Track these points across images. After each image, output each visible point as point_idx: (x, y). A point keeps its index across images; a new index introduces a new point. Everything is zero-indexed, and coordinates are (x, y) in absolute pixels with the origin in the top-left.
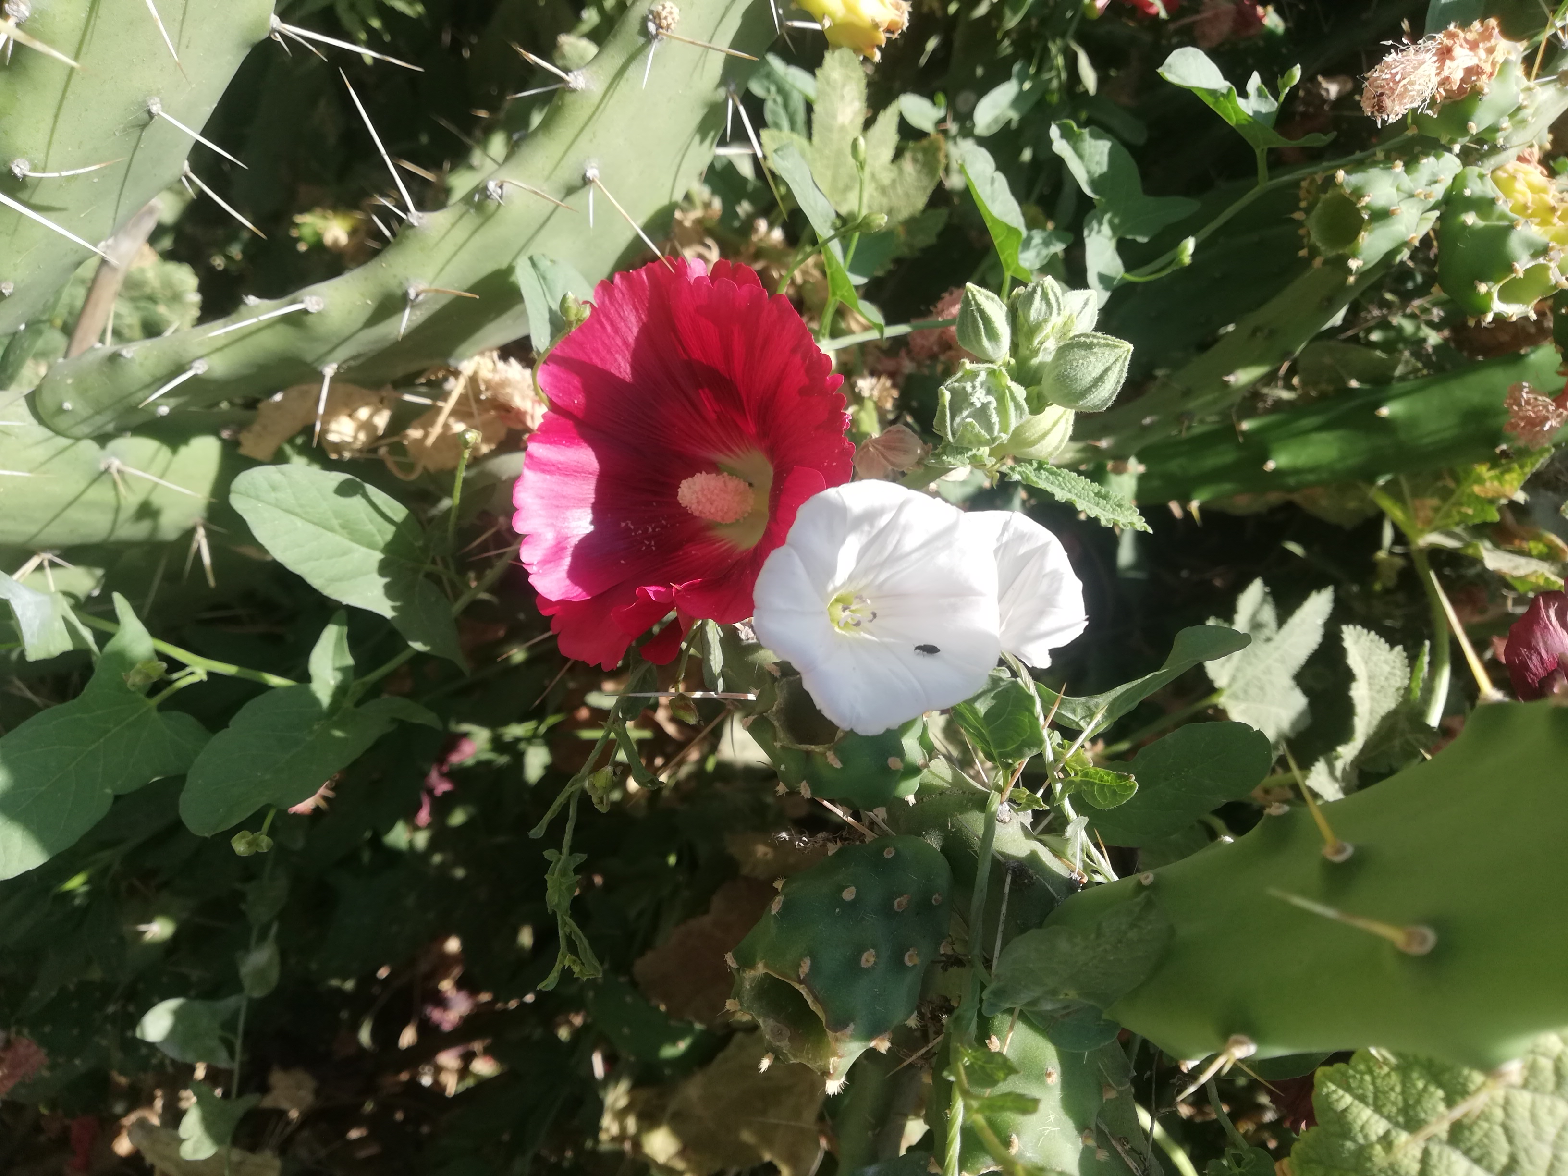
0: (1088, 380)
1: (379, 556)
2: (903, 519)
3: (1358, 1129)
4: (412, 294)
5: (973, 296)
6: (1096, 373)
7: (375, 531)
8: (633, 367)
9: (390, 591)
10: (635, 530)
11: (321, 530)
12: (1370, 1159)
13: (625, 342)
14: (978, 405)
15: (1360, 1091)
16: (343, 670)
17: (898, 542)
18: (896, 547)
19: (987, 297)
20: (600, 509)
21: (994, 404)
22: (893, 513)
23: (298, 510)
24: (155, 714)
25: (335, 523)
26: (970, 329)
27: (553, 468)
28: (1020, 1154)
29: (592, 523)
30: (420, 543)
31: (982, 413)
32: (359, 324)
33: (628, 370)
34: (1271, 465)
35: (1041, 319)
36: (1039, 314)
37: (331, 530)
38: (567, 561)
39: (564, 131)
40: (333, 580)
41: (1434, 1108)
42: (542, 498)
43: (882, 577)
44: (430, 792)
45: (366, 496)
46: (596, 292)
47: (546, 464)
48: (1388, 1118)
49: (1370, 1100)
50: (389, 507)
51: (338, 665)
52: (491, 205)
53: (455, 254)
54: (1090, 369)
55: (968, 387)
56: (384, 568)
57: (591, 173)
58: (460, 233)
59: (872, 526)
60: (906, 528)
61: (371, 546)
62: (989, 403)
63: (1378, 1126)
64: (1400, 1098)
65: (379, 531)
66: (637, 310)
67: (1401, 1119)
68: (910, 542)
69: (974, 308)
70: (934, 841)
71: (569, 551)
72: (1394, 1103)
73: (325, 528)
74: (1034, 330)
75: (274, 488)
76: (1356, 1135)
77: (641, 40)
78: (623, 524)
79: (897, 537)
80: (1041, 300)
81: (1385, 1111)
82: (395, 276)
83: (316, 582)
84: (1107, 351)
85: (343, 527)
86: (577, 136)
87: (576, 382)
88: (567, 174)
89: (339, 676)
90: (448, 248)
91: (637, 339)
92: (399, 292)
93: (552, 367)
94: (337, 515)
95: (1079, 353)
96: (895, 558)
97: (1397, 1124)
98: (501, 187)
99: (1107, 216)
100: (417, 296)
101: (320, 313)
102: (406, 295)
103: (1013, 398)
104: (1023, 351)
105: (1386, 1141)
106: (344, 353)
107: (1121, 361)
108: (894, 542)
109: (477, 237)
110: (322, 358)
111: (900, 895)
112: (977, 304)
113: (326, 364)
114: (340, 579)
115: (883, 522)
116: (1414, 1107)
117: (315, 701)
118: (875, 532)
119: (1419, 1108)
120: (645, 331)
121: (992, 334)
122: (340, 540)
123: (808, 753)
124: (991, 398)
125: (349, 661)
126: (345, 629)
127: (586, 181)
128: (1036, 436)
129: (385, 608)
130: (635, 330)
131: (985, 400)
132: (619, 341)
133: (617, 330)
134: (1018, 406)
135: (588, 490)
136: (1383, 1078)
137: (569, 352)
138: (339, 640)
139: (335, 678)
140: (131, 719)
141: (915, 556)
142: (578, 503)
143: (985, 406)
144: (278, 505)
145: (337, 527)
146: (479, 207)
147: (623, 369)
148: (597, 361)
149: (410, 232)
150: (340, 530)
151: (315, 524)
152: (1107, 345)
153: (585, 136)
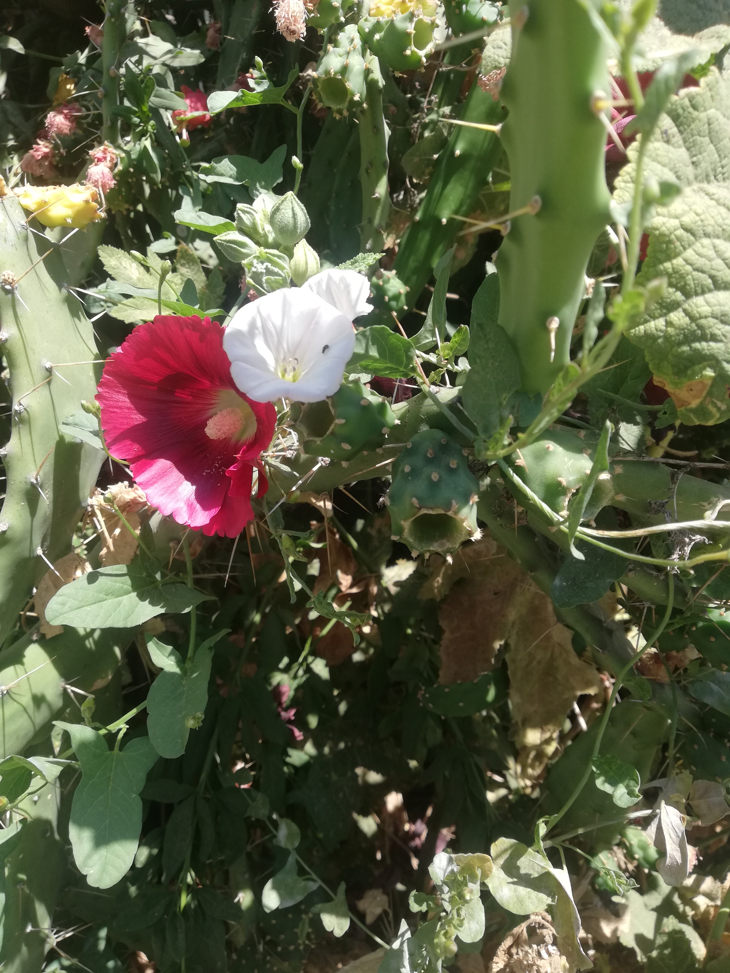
0: (291, 220)
1: (134, 594)
4: (35, 482)
5: (220, 240)
6: (290, 214)
7: (121, 585)
8: (142, 414)
9: (153, 603)
10: (212, 471)
11: (100, 603)
13: (129, 408)
14: (264, 271)
16: (171, 654)
19: (226, 235)
20: (189, 477)
21: (269, 265)
22: (258, 316)
23: (82, 604)
24: (121, 753)
25: (102, 596)
26: (233, 252)
27: (154, 480)
28: (569, 482)
29: (192, 485)
30: (144, 574)
31: (269, 272)
32: (30, 518)
33: (141, 417)
34: (444, 221)
35: (252, 221)
36: (250, 220)
37: (104, 600)
38: (198, 506)
39: (20, 360)
40: (126, 618)
42: (163, 494)
44: (289, 721)
45: (102, 574)
47: (150, 481)
49: (648, 318)
50: (116, 570)
51: (167, 655)
52: (25, 414)
53: (33, 449)
54: (287, 216)
55: (254, 269)
56: (142, 597)
57: (48, 365)
58: (26, 439)
59: (257, 329)
60: (270, 317)
61: (127, 593)
62: (267, 266)
63: (661, 323)
65: (122, 583)
66: (120, 392)
68: (277, 320)
69: (225, 243)
70: (424, 428)
71: (195, 503)
73: (100, 601)
74: (254, 226)
75: (64, 604)
77: (10, 296)
78: (204, 474)
79: (270, 324)
80: (245, 215)
82: (21, 482)
83: (120, 624)
84: (285, 203)
85: (107, 595)
86: (27, 356)
87: (128, 442)
88: (40, 375)
89: (173, 658)
90: (27, 450)
91: (132, 402)
92: (29, 486)
93: (114, 448)
94: (100, 592)
95: (278, 216)
96: (280, 333)
98: (20, 404)
99: (258, 185)
100: (37, 479)
101: (9, 528)
102: (32, 484)
103: (274, 255)
104: (262, 240)
105: (669, 324)
106: (37, 539)
107: (293, 200)
108: (271, 326)
109: (33, 434)
110: (31, 549)
111: (427, 451)
112: (224, 241)
113: (36, 550)
114: (129, 616)
115: (259, 324)
117: (173, 674)
118: (261, 330)
120: (130, 396)
121: (243, 245)
122: (111, 602)
123: (332, 433)
124: (265, 264)
125: (170, 648)
126: (155, 639)
127: (49, 371)
128: (304, 267)
129: (159, 610)
130: (127, 400)
131: (264, 266)
132: (126, 411)
133: (121, 408)
134: (279, 257)
135: (176, 475)
137: (113, 436)
138: (157, 645)
139: (172, 660)
140: (114, 764)
141: (285, 324)
142: (179, 483)
143: (267, 268)
144: (72, 609)
145: (105, 597)
146: (22, 421)
147: (138, 418)
148: (126, 427)
149: (7, 459)
150: (107, 597)
151: (95, 603)
152: (283, 201)
153: (30, 354)
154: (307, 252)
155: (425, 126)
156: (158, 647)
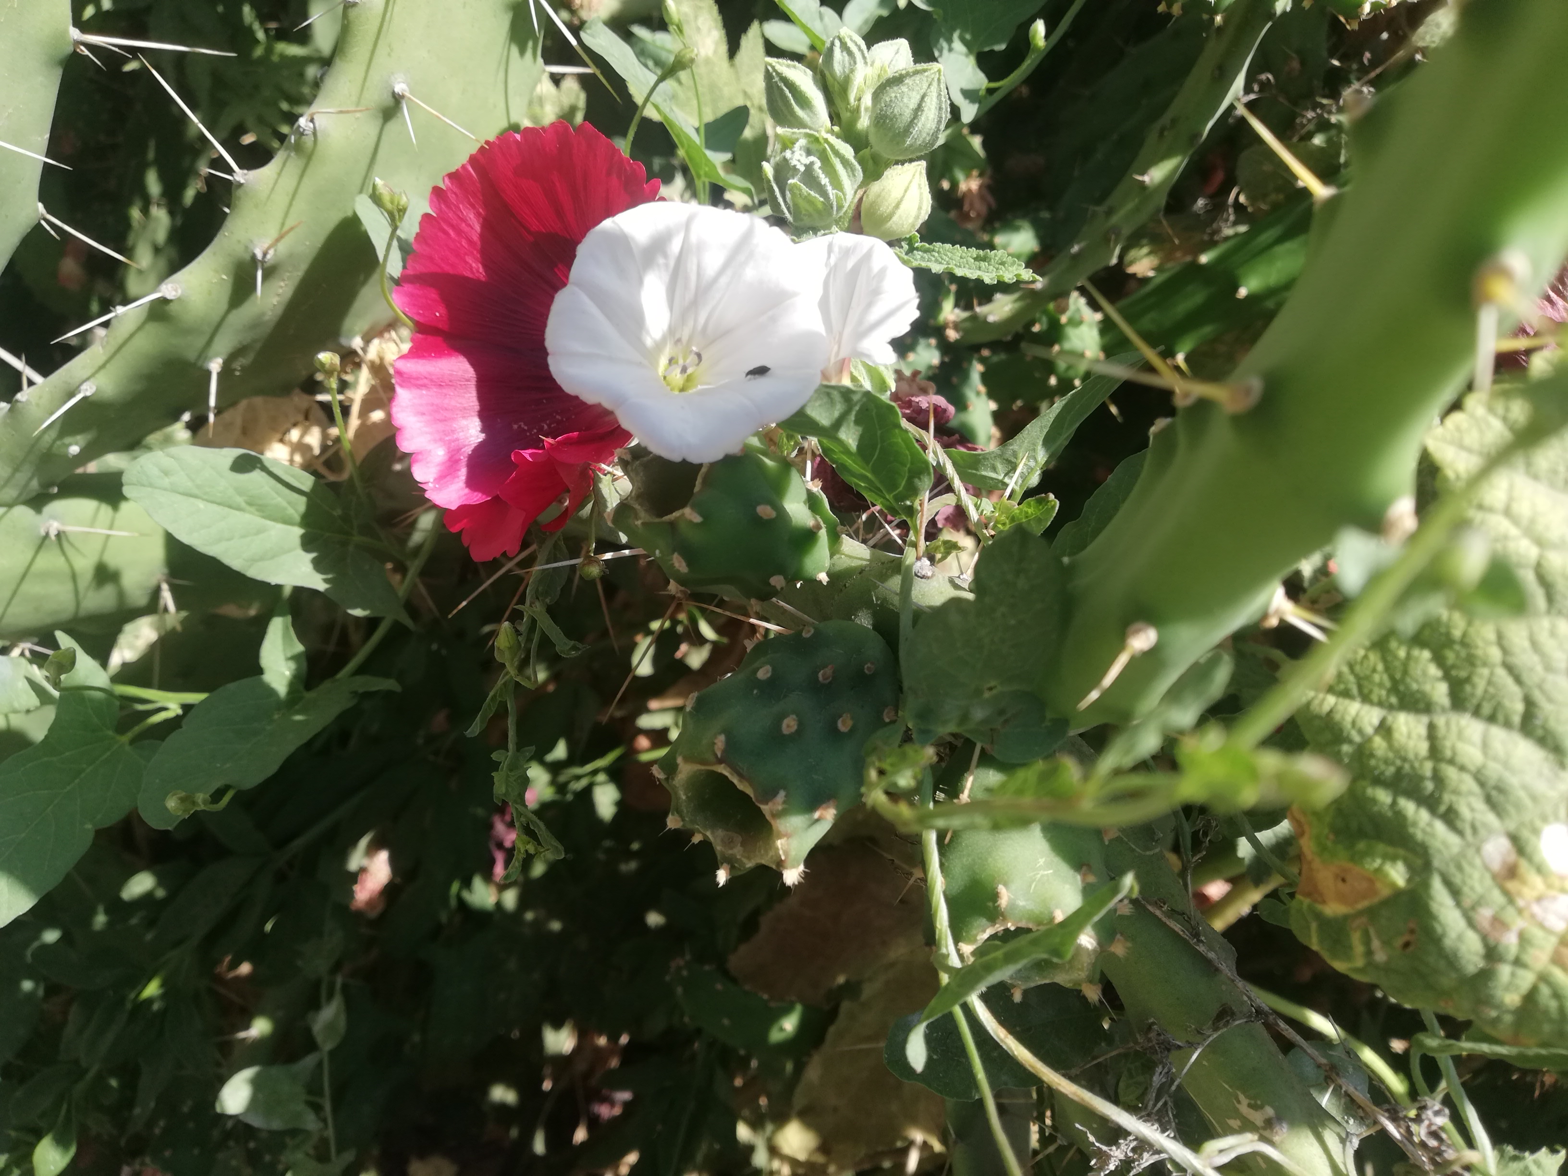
0: (907, 114)
1: (298, 531)
2: (693, 238)
4: (259, 256)
5: (773, 67)
6: (912, 105)
7: (284, 504)
8: (485, 266)
9: (318, 565)
10: (530, 430)
11: (227, 509)
13: (470, 242)
14: (802, 169)
16: (295, 658)
17: (699, 266)
18: (699, 275)
19: (788, 66)
20: (487, 415)
21: (818, 164)
22: (681, 236)
23: (196, 491)
24: (128, 748)
25: (240, 500)
26: (780, 103)
27: (426, 381)
28: (1013, 905)
29: (482, 431)
30: (338, 512)
31: (809, 175)
32: (224, 305)
33: (481, 270)
34: (1243, 292)
35: (847, 71)
36: (844, 67)
37: (239, 509)
38: (463, 472)
39: (359, 52)
40: (254, 560)
42: (423, 414)
43: (702, 320)
44: (500, 845)
45: (264, 468)
46: (431, 202)
47: (417, 379)
50: (293, 476)
51: (289, 655)
52: (311, 142)
53: (290, 205)
54: (905, 100)
55: (788, 154)
56: (307, 543)
57: (399, 88)
58: (288, 181)
59: (665, 256)
60: (700, 247)
61: (287, 521)
62: (812, 163)
65: (289, 503)
66: (473, 206)
68: (712, 262)
69: (776, 79)
70: (863, 620)
71: (464, 460)
73: (230, 507)
74: (845, 84)
75: (166, 473)
78: (515, 427)
79: (695, 261)
80: (842, 52)
82: (239, 242)
83: (235, 563)
84: (917, 77)
85: (250, 504)
86: (373, 52)
87: (433, 294)
88: (376, 96)
89: (292, 665)
90: (281, 199)
91: (482, 236)
92: (247, 257)
93: (408, 287)
94: (240, 491)
95: (893, 93)
96: (704, 290)
98: (312, 120)
99: (958, 33)
100: (265, 254)
101: (179, 299)
102: (254, 257)
103: (837, 153)
104: (845, 115)
105: (1384, 729)
106: (224, 345)
107: (935, 84)
108: (694, 268)
109: (306, 180)
110: (203, 353)
111: (823, 667)
112: (778, 74)
113: (208, 359)
114: (262, 559)
115: (675, 247)
116: (1403, 681)
117: (271, 692)
118: (672, 263)
119: (1408, 679)
120: (487, 225)
121: (804, 102)
122: (251, 519)
123: (672, 524)
124: (812, 158)
125: (300, 648)
126: (289, 618)
127: (397, 99)
128: (890, 208)
129: (317, 582)
130: (478, 228)
131: (807, 161)
132: (464, 242)
133: (459, 232)
134: (845, 162)
135: (470, 399)
137: (420, 268)
138: (286, 629)
139: (289, 669)
140: (105, 756)
141: (723, 280)
142: (464, 412)
143: (809, 167)
144: (174, 490)
145: (243, 505)
146: (298, 148)
147: (475, 268)
148: (448, 269)
149: (240, 192)
150: (248, 508)
151: (219, 504)
152: (916, 72)
153: (382, 50)
154: (914, 188)
155: (1324, 126)
156: (286, 635)
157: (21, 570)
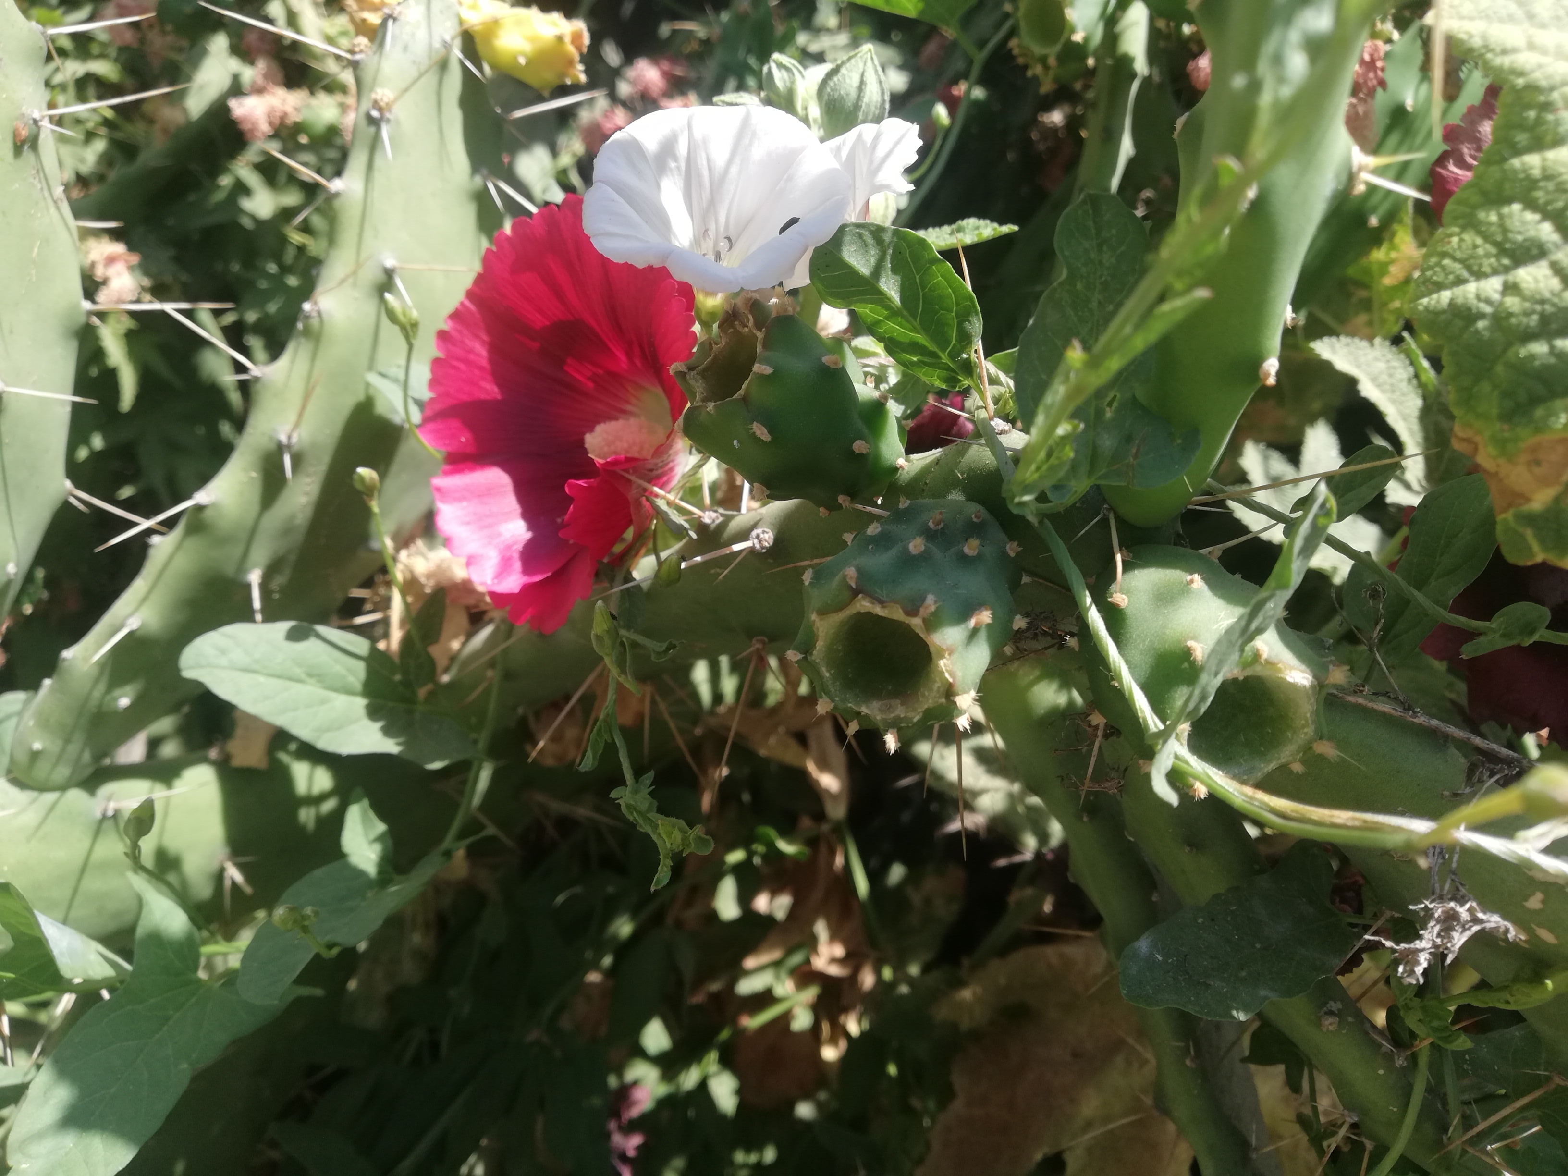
0: (853, 94)
1: (362, 701)
2: (698, 135)
3: (1475, 302)
4: (284, 441)
6: (855, 81)
7: (344, 672)
8: (499, 385)
9: (387, 731)
11: (287, 683)
12: (1510, 315)
13: (481, 368)
15: (1451, 277)
16: (380, 839)
17: (708, 160)
18: (710, 169)
20: (530, 514)
22: (686, 133)
23: (256, 667)
25: (298, 672)
27: (465, 493)
29: (529, 529)
30: (398, 679)
32: (256, 507)
33: (496, 389)
37: (299, 681)
39: (348, 235)
40: (322, 730)
41: (1524, 223)
42: (468, 523)
43: (722, 220)
44: (624, 1158)
45: (319, 636)
46: (438, 347)
47: (456, 492)
48: (1495, 272)
49: (1465, 274)
51: (373, 838)
52: (316, 323)
53: (307, 389)
54: (848, 81)
56: (373, 713)
57: (390, 263)
58: (302, 366)
59: (676, 159)
60: (705, 141)
61: (350, 692)
63: (1493, 286)
64: (1488, 247)
65: (349, 670)
66: (477, 337)
67: (1506, 261)
68: (720, 154)
71: (517, 557)
72: (1488, 255)
73: (289, 679)
75: (223, 652)
76: (1478, 308)
77: (372, 130)
79: (704, 155)
81: (1486, 269)
82: (264, 433)
83: (303, 732)
84: (853, 61)
85: (310, 675)
86: (361, 234)
87: (455, 423)
88: (370, 275)
89: (378, 847)
90: (296, 382)
91: (491, 360)
92: (273, 445)
93: (430, 426)
94: (299, 663)
95: (834, 81)
96: (718, 184)
97: (1507, 270)
98: (317, 305)
100: (289, 437)
101: (214, 504)
102: (279, 443)
105: (1511, 288)
107: (869, 63)
108: (705, 162)
109: (318, 361)
110: (242, 567)
113: (247, 571)
114: (328, 730)
115: (682, 149)
116: (1506, 240)
117: (360, 873)
118: (683, 165)
119: (1511, 235)
120: (494, 349)
125: (381, 827)
126: (366, 802)
127: (389, 274)
129: (391, 746)
130: (485, 354)
132: (477, 372)
133: (469, 363)
135: (510, 502)
136: (1460, 247)
137: (438, 406)
138: (365, 814)
139: (375, 850)
141: (734, 170)
142: (506, 517)
144: (232, 667)
145: (303, 676)
146: (307, 332)
147: (490, 390)
148: (465, 398)
149: (258, 386)
150: (308, 680)
151: (279, 677)
153: (368, 233)
156: (365, 820)
157: (78, 862)
